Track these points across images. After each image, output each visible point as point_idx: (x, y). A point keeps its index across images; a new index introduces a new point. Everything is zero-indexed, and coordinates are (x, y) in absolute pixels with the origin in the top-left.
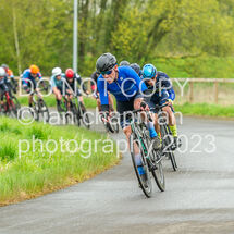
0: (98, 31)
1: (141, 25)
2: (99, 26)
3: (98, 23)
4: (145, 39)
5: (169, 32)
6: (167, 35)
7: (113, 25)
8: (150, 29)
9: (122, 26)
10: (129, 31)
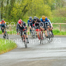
0: (6, 11)
1: (20, 8)
2: (7, 9)
3: (6, 8)
4: (21, 13)
5: (29, 10)
6: (28, 11)
7: (11, 9)
8: (23, 10)
9: (14, 9)
10: (16, 10)
